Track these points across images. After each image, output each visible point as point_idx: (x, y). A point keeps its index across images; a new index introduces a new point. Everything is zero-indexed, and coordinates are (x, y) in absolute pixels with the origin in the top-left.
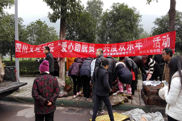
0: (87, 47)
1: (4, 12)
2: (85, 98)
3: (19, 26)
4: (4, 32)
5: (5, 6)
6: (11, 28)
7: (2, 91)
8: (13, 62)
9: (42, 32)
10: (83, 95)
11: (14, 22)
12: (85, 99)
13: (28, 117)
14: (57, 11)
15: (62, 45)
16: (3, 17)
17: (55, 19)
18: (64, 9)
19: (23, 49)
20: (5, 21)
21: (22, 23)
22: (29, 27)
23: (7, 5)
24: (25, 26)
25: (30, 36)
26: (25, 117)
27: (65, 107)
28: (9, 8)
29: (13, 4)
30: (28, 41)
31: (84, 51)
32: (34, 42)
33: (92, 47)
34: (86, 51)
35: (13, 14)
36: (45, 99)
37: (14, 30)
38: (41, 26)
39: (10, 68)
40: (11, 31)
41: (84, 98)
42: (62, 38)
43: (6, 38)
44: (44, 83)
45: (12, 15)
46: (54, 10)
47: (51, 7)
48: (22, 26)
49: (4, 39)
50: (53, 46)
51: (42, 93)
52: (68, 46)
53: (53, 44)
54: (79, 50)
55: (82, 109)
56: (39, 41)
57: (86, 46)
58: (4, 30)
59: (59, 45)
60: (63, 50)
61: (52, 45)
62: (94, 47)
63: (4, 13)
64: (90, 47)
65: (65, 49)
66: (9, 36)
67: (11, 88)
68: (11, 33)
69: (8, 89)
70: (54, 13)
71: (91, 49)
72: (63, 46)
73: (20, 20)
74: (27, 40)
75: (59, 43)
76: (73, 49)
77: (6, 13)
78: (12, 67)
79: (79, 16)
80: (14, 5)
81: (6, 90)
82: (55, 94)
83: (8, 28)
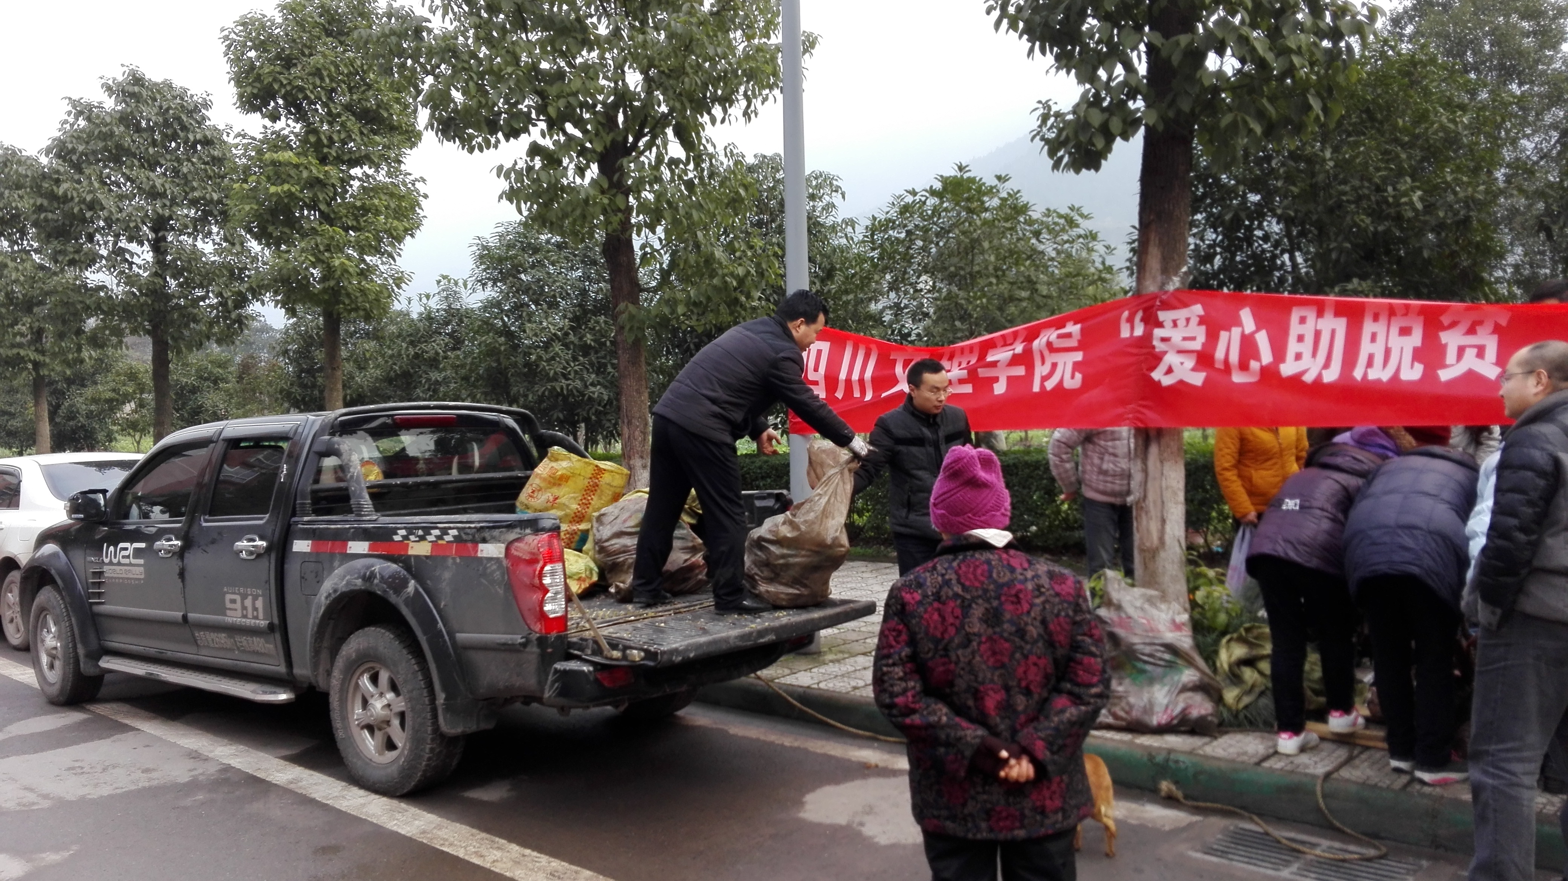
0: (1416, 339)
1: (710, 149)
2: (1402, 765)
3: (815, 229)
4: (713, 274)
5: (717, 111)
6: (758, 243)
7: (700, 646)
8: (774, 461)
9: (982, 252)
10: (1381, 733)
11: (782, 204)
12: (1397, 770)
13: (883, 840)
14: (1110, 79)
15: (1158, 333)
16: (701, 178)
17: (1100, 143)
18: (1176, 59)
19: (843, 376)
20: (717, 201)
21: (830, 206)
22: (888, 224)
23: (726, 101)
24: (851, 223)
25: (894, 286)
26: (859, 834)
27: (1197, 810)
28: (742, 119)
29: (771, 88)
30: (877, 319)
31: (1380, 374)
32: (921, 325)
33: (1471, 331)
34: (1412, 373)
35: (769, 153)
36: (973, 733)
37: (780, 258)
38: (970, 211)
39: (758, 503)
40: (758, 265)
41: (1395, 763)
42: (1159, 278)
43: (723, 308)
44: (958, 612)
45: (767, 163)
46: (1087, 76)
47: (1064, 61)
48: (833, 228)
49: (711, 316)
50: (1073, 343)
51: (951, 684)
52: (1212, 337)
53: (1073, 328)
54: (1327, 365)
55: (1372, 852)
56: (962, 319)
57: (1405, 331)
58: (709, 260)
59: (1125, 333)
60: (1170, 371)
61: (1069, 335)
62: (1497, 329)
63: (711, 156)
64: (1451, 339)
65: (1190, 363)
66: (749, 296)
67: (761, 633)
68: (761, 274)
69: (742, 637)
70: (1091, 103)
71: (1461, 351)
72: (1164, 340)
73: (819, 187)
74: (870, 317)
75: (1131, 320)
76: (1266, 357)
77: (722, 153)
78: (770, 496)
79: (1327, 90)
80: (777, 92)
81: (726, 640)
82: (1061, 701)
83: (740, 245)
